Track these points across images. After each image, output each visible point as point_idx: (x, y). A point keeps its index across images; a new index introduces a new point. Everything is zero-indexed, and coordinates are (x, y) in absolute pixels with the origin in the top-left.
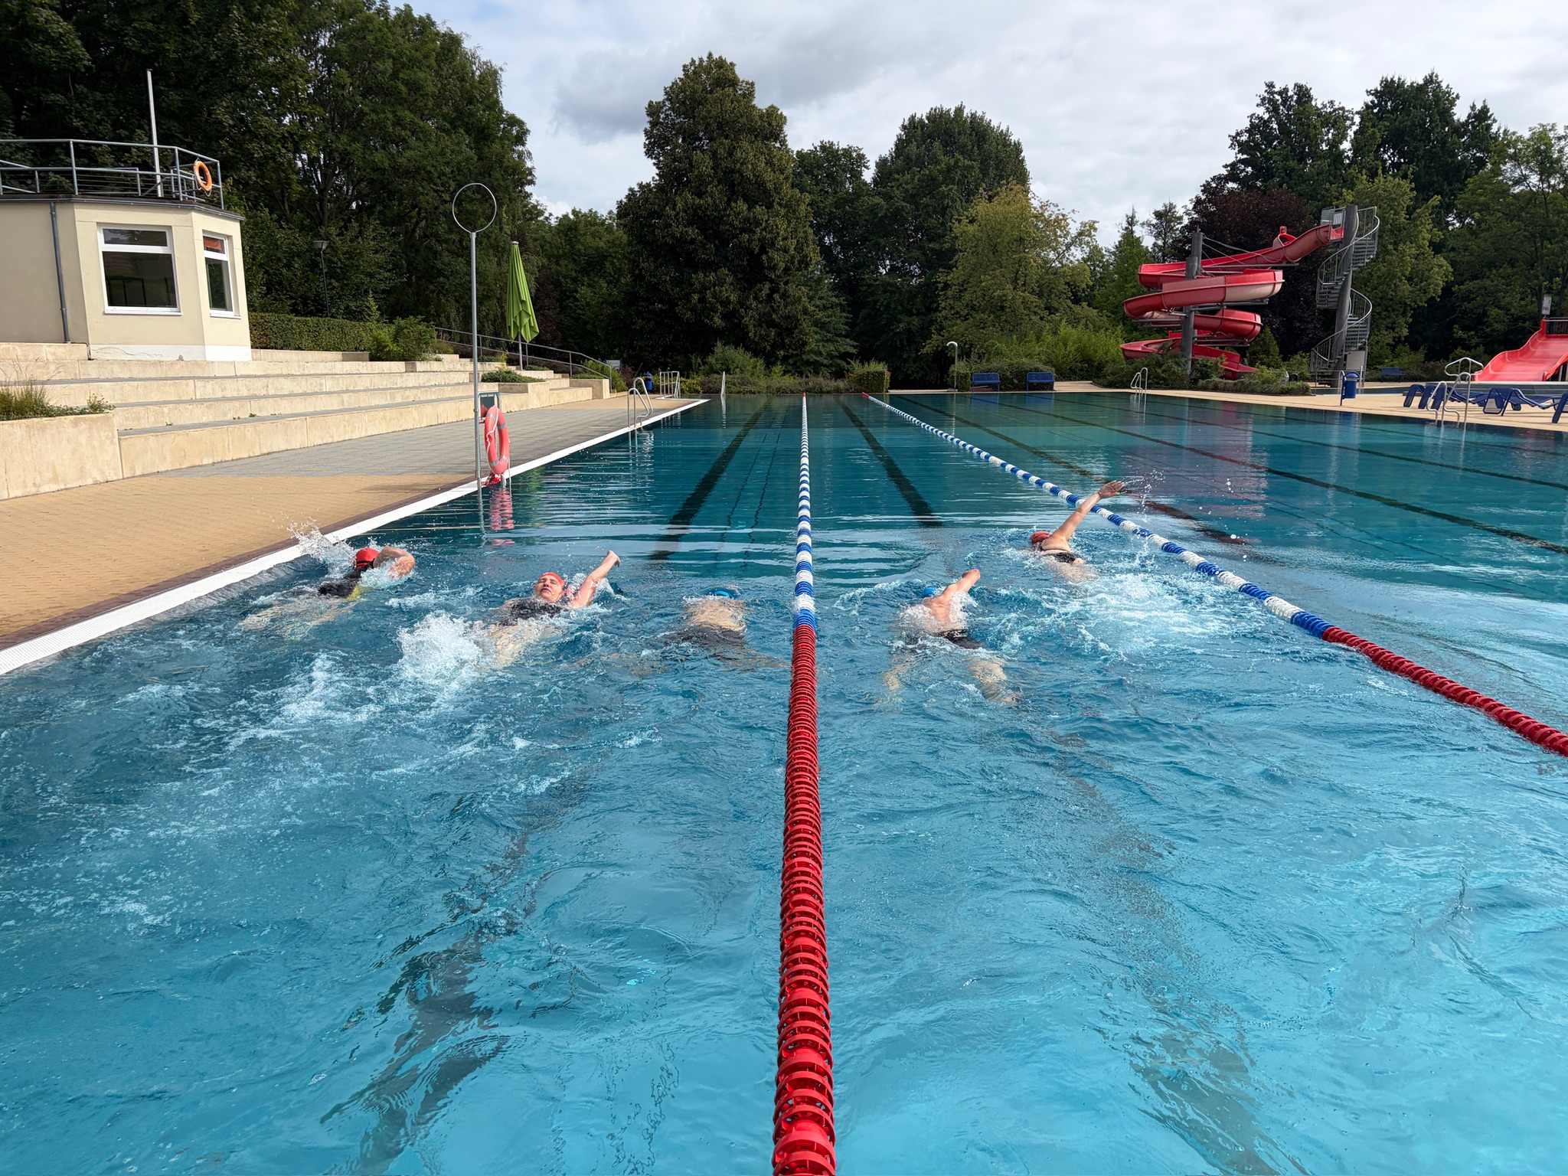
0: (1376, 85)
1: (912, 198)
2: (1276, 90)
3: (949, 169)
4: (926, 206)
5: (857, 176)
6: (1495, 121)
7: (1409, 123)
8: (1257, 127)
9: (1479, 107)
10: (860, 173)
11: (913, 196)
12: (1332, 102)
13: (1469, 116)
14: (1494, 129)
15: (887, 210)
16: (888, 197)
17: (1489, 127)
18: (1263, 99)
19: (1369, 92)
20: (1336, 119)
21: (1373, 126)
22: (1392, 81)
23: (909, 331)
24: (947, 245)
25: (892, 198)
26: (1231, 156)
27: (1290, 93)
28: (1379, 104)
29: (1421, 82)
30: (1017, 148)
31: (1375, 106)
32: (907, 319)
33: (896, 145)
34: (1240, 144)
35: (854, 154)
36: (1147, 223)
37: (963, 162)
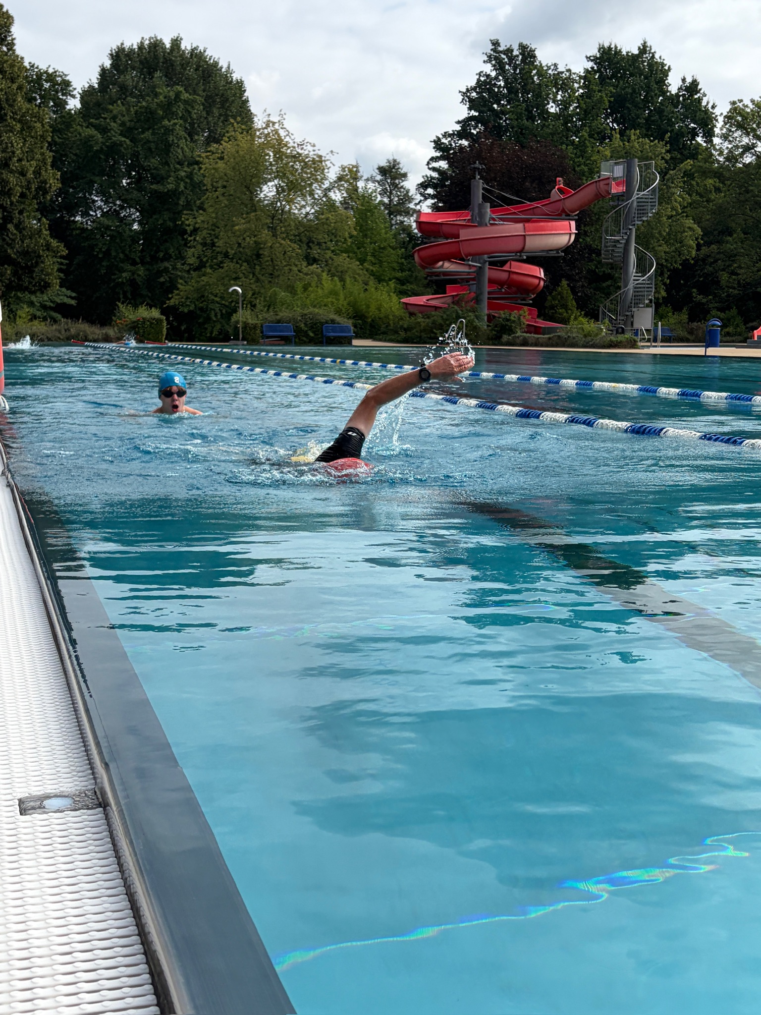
0: (594, 52)
2: (500, 49)
3: (168, 107)
4: (148, 141)
5: (61, 105)
6: (705, 95)
7: (630, 91)
8: (484, 85)
9: (689, 80)
10: (66, 103)
11: (130, 129)
12: (555, 65)
13: (680, 89)
14: (704, 103)
15: (104, 143)
16: (104, 130)
17: (700, 100)
18: (490, 57)
19: (588, 58)
20: (561, 82)
21: (600, 91)
22: (610, 48)
23: (132, 282)
24: (171, 187)
25: (107, 131)
26: (463, 112)
27: (516, 53)
28: (599, 71)
29: (636, 52)
30: (240, 86)
31: (596, 72)
32: (130, 267)
33: (104, 72)
34: (471, 101)
35: (59, 79)
36: (371, 179)
37: (185, 96)
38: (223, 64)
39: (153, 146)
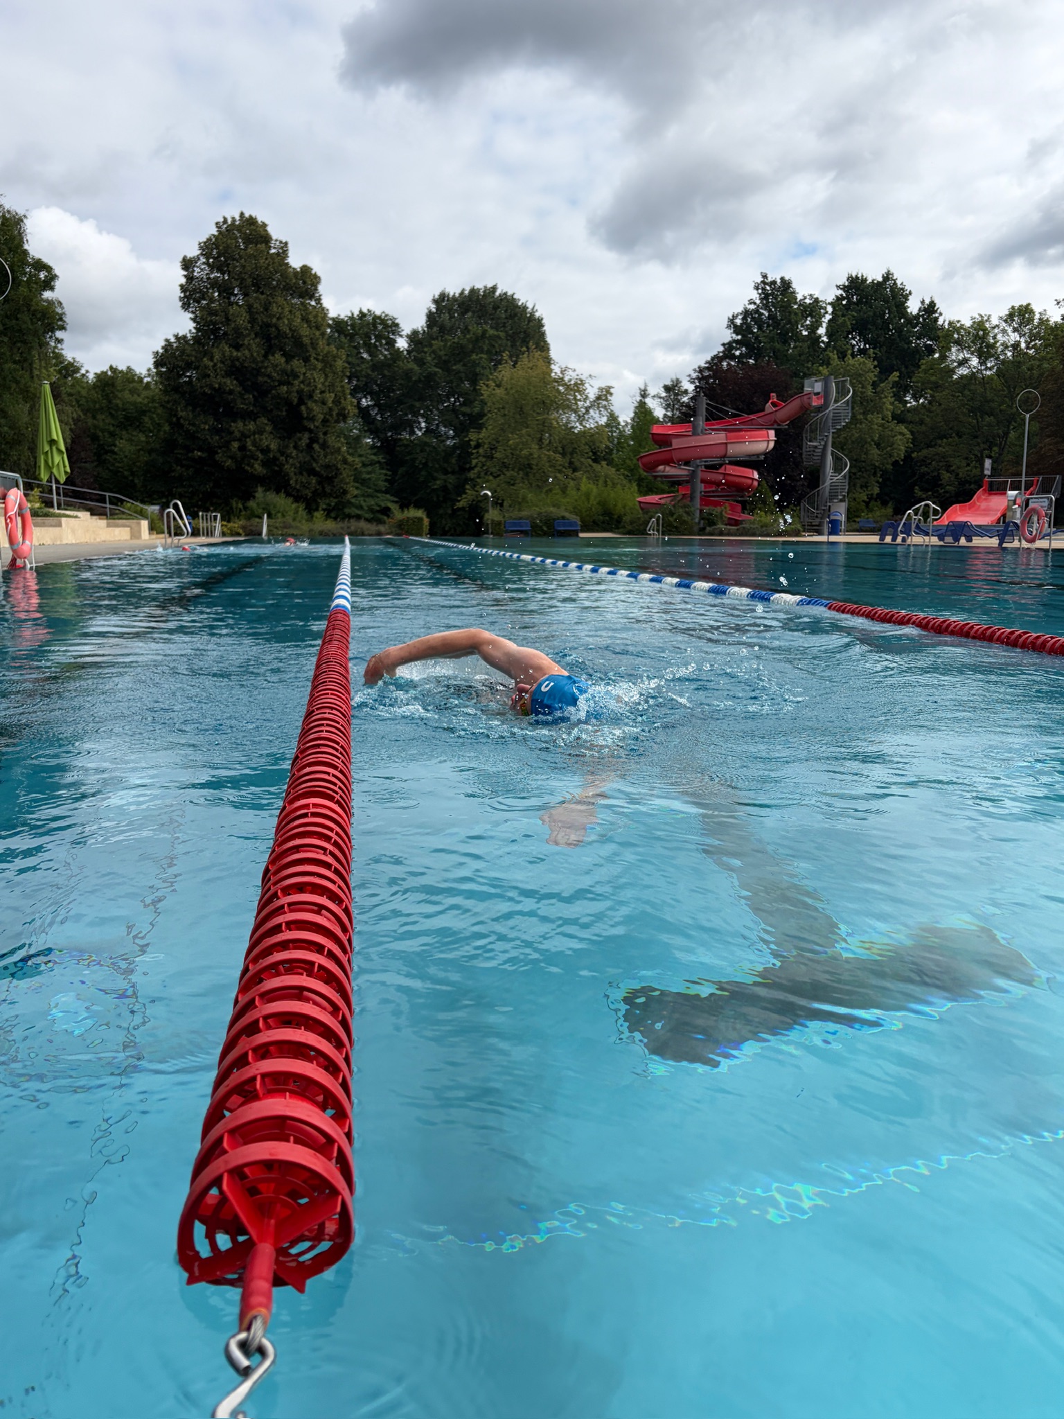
0: (843, 281)
1: (444, 365)
3: (478, 340)
4: (459, 372)
5: (392, 343)
6: (941, 314)
7: (871, 314)
8: (750, 312)
9: (927, 302)
10: (395, 341)
11: (445, 362)
12: (811, 295)
13: (920, 310)
14: (940, 322)
15: (421, 374)
16: (421, 362)
17: (936, 319)
18: (758, 287)
19: (838, 287)
20: (814, 309)
21: (843, 316)
22: (857, 277)
23: (444, 488)
24: (476, 410)
25: (424, 364)
26: (728, 336)
28: (847, 298)
29: (880, 279)
30: (539, 324)
31: (842, 298)
32: (443, 477)
33: (430, 316)
34: (735, 326)
35: (390, 322)
36: (657, 396)
37: (491, 332)
38: (530, 306)
39: (463, 375)
